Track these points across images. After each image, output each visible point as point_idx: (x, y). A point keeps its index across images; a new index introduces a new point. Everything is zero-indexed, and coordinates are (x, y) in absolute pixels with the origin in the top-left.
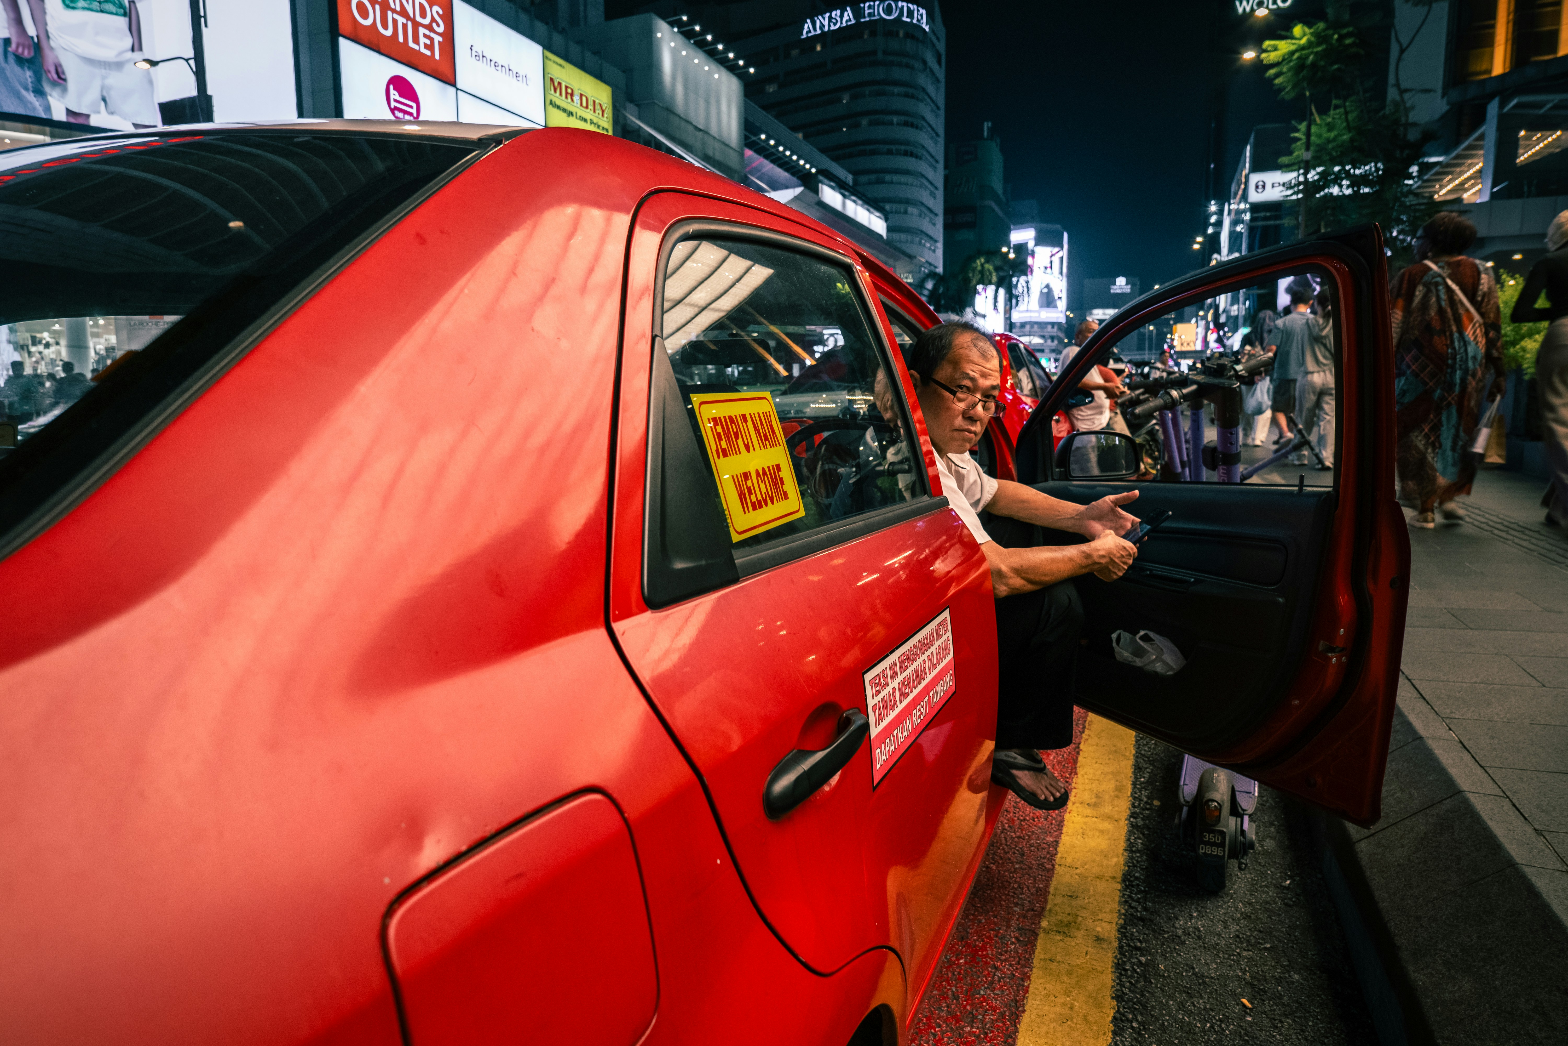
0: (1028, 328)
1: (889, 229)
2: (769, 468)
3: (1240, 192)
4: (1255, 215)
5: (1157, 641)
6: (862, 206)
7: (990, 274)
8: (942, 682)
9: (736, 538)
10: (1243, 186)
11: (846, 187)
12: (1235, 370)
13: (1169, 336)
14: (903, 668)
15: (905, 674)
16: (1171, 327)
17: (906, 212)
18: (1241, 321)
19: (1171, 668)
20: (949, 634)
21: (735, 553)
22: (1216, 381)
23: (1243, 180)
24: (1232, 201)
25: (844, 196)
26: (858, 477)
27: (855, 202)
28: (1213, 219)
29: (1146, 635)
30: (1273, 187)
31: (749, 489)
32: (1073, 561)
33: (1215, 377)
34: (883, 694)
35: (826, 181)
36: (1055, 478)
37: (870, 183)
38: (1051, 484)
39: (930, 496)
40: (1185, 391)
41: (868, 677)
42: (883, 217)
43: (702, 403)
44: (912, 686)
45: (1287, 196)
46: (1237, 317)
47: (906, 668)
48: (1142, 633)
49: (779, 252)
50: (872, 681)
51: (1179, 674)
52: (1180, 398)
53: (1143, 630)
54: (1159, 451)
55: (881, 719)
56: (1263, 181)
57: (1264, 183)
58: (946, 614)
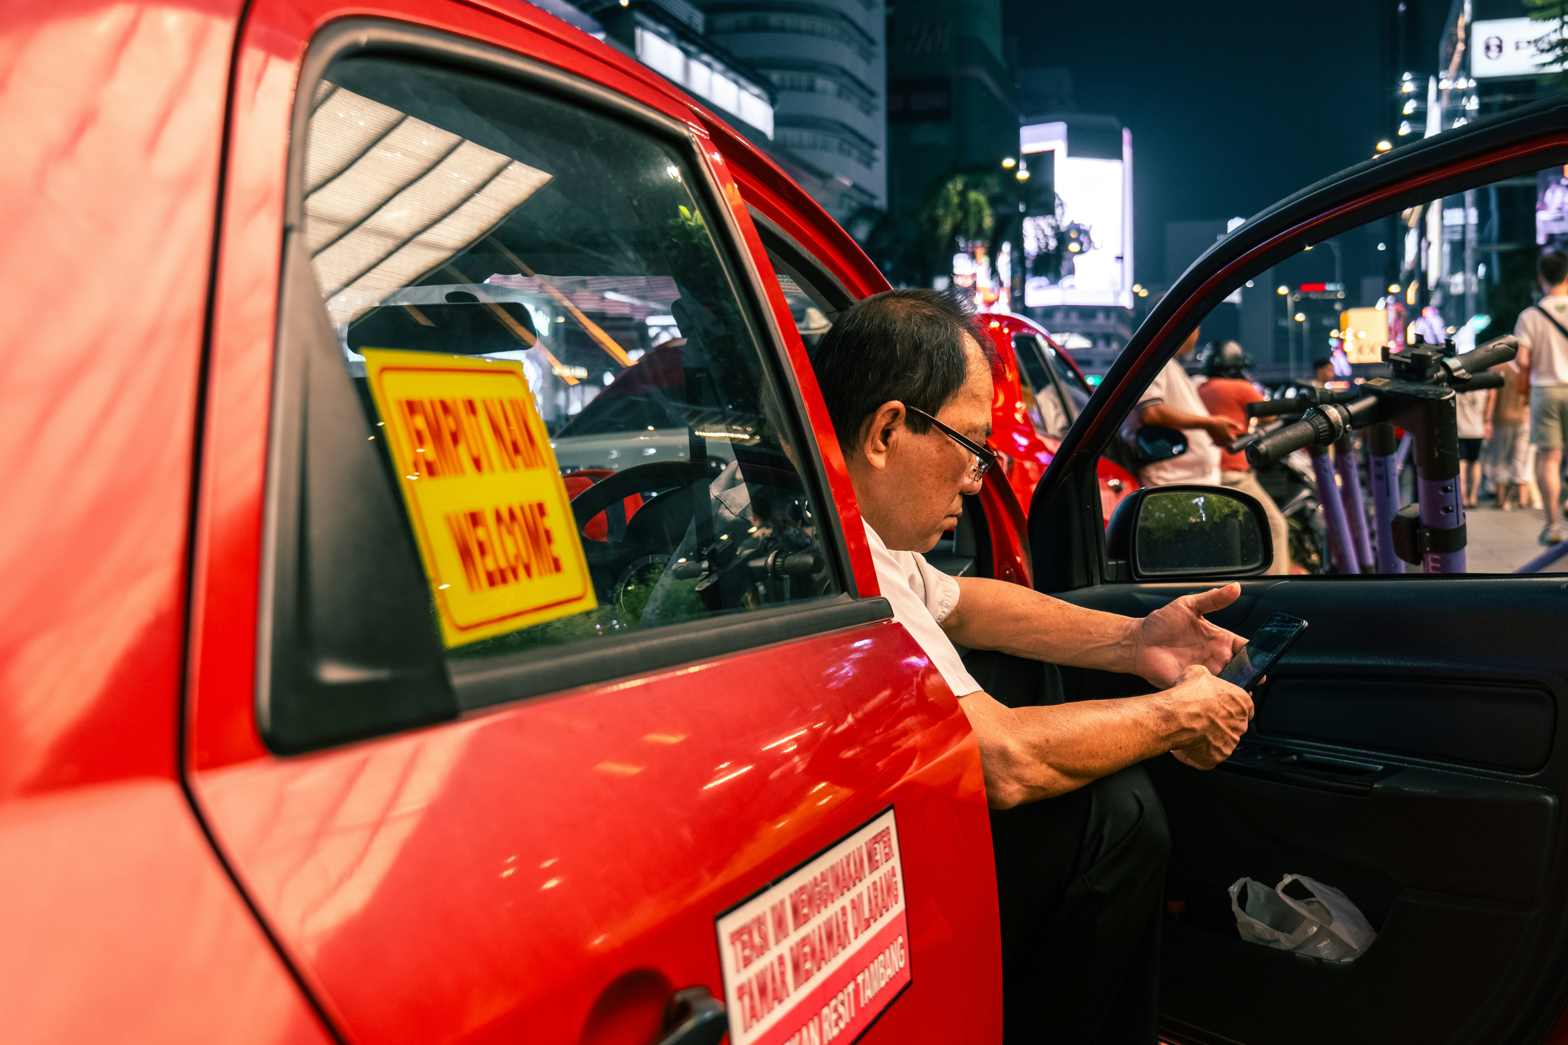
0: (1059, 318)
1: (779, 121)
2: (522, 508)
3: (1456, 59)
4: (1487, 100)
5: (1318, 898)
6: (723, 73)
7: (980, 211)
8: (881, 957)
9: (452, 639)
10: (1460, 47)
11: (691, 35)
12: (1446, 367)
13: (1334, 333)
14: (800, 919)
15: (804, 931)
16: (1336, 315)
17: (811, 88)
18: (1470, 304)
19: (1349, 950)
20: (895, 862)
21: (452, 666)
22: (1411, 388)
23: (1461, 34)
24: (1442, 74)
25: (687, 54)
26: (714, 578)
27: (708, 65)
28: (1409, 108)
29: (1295, 882)
30: (1517, 48)
31: (481, 545)
32: (1141, 725)
33: (1409, 380)
34: (759, 965)
35: (651, 24)
36: (1108, 579)
37: (738, 29)
38: (1099, 589)
39: (854, 596)
40: (1353, 408)
41: (727, 926)
42: (765, 96)
43: (384, 369)
44: (819, 958)
45: (1544, 65)
46: (1462, 298)
47: (806, 919)
48: (1288, 879)
49: (542, 101)
50: (736, 936)
51: (1365, 960)
52: (1345, 422)
53: (1290, 874)
54: (1319, 552)
55: (754, 1015)
56: (1498, 38)
57: (1501, 41)
58: (888, 821)
